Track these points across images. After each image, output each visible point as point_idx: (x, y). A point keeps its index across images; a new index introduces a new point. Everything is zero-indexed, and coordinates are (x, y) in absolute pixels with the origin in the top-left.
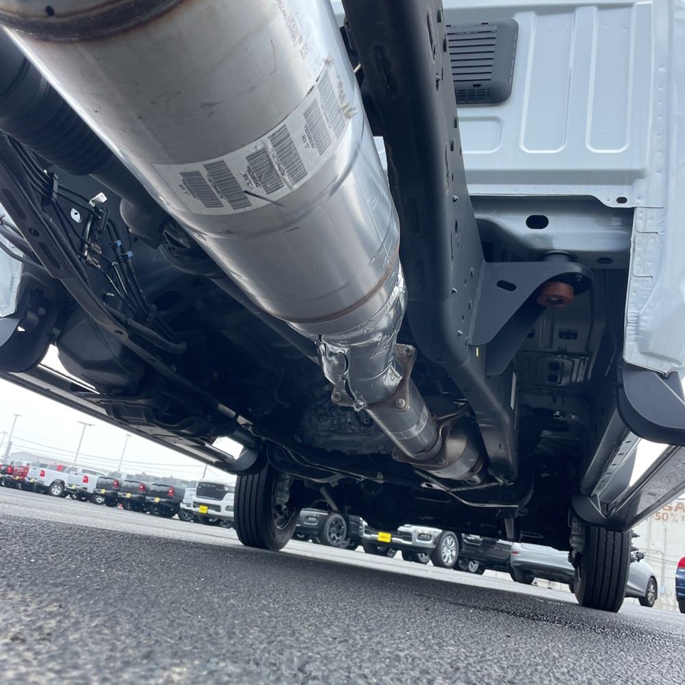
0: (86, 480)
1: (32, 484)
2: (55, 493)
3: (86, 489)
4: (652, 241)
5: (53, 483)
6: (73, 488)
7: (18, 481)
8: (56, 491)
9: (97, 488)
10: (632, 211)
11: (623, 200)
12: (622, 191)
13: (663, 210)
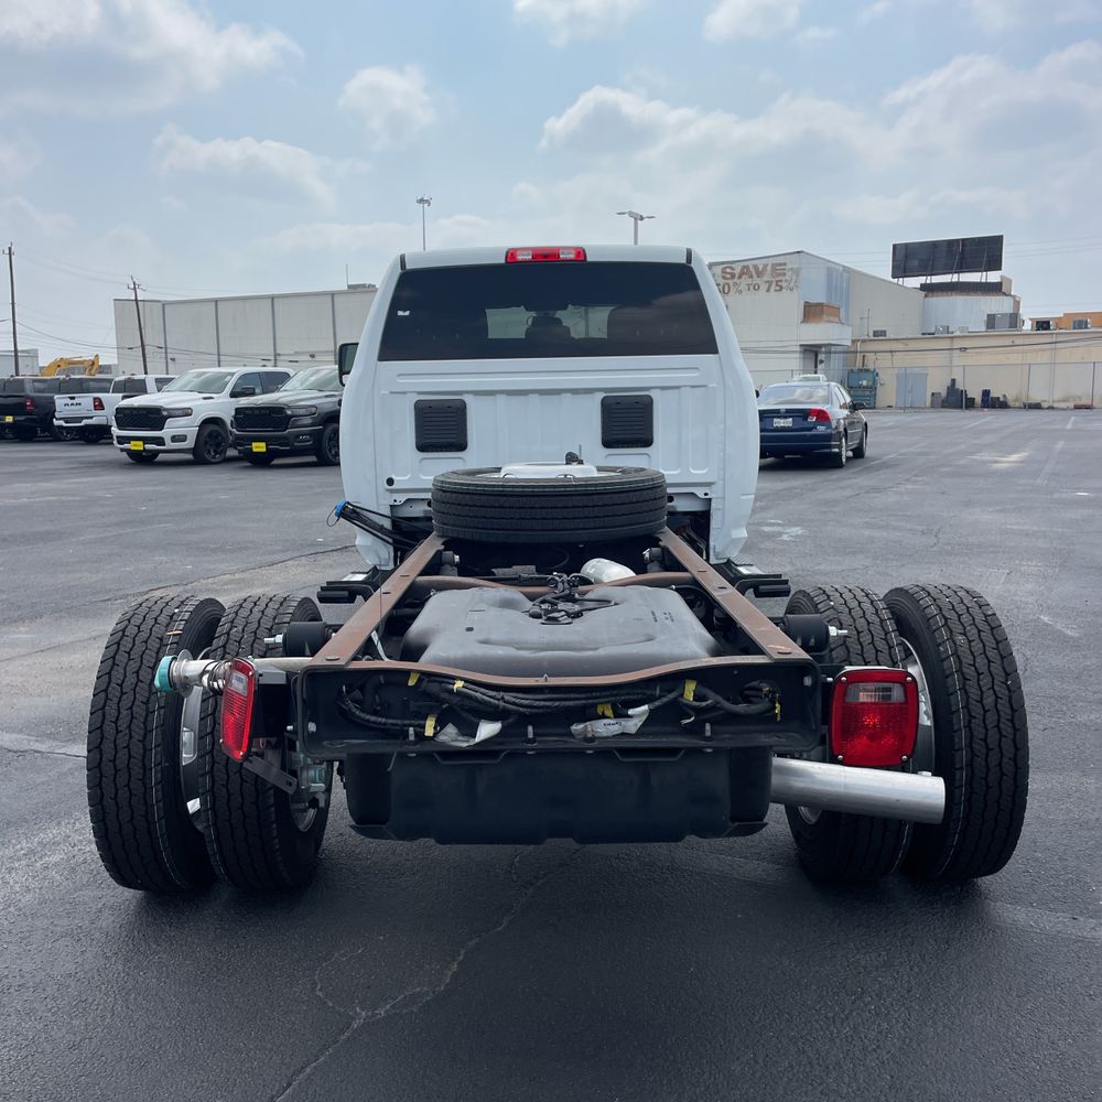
4: (720, 514)
10: (710, 499)
11: (706, 494)
12: (707, 490)
13: (724, 498)
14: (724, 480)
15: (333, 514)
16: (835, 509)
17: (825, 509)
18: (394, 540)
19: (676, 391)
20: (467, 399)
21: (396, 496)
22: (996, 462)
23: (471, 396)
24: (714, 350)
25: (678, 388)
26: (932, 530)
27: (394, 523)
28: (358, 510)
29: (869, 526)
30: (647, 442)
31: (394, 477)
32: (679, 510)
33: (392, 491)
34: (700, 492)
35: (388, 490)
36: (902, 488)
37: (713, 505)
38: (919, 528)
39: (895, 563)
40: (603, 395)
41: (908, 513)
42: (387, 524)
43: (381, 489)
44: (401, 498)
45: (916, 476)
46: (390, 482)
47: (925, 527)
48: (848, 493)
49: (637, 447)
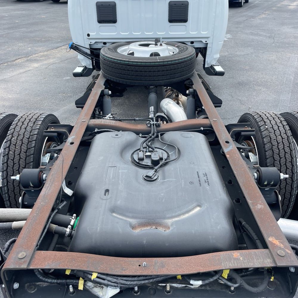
4: (210, 49)
10: (207, 44)
11: (206, 41)
12: (206, 40)
13: (212, 43)
14: (213, 36)
15: (68, 47)
16: (241, 26)
17: (237, 26)
18: (92, 58)
20: (116, 1)
21: (91, 41)
22: (289, 5)
26: (272, 36)
27: (91, 52)
28: (77, 46)
29: (252, 34)
30: (185, 20)
31: (90, 34)
33: (89, 39)
34: (204, 41)
35: (88, 38)
36: (261, 16)
38: (268, 35)
39: (261, 51)
40: (169, 1)
41: (264, 28)
42: (88, 52)
43: (85, 38)
44: (93, 42)
45: (265, 11)
46: (88, 35)
47: (270, 35)
48: (244, 18)
49: (182, 22)
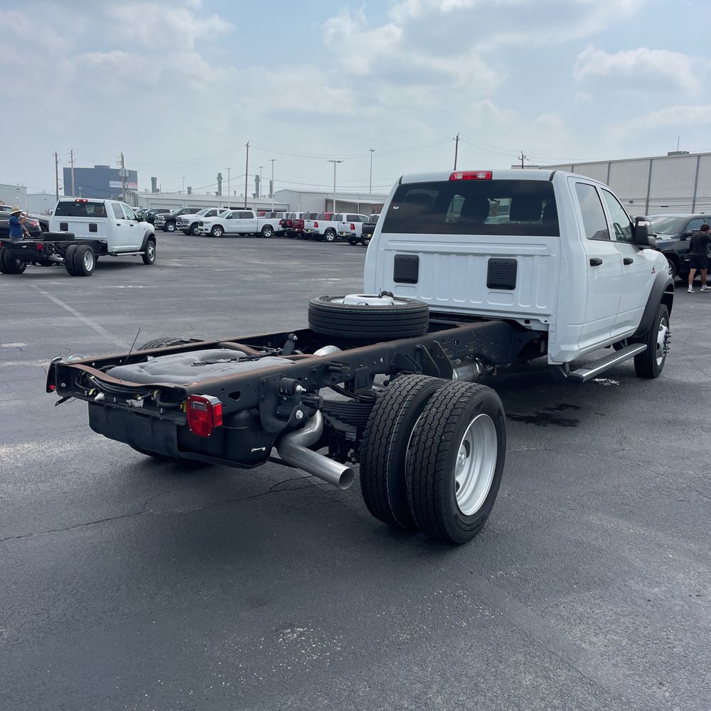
0: (353, 227)
1: (310, 234)
2: (330, 239)
3: (355, 234)
4: (554, 334)
5: (326, 231)
6: (344, 234)
7: (298, 232)
8: (330, 237)
9: (363, 233)
10: (548, 325)
11: (546, 321)
12: (546, 319)
13: (556, 325)
14: (556, 313)
19: (531, 258)
20: (420, 255)
23: (422, 254)
24: (558, 235)
25: (532, 256)
30: (512, 287)
32: (533, 329)
34: (542, 320)
37: (550, 328)
40: (490, 257)
49: (505, 289)
